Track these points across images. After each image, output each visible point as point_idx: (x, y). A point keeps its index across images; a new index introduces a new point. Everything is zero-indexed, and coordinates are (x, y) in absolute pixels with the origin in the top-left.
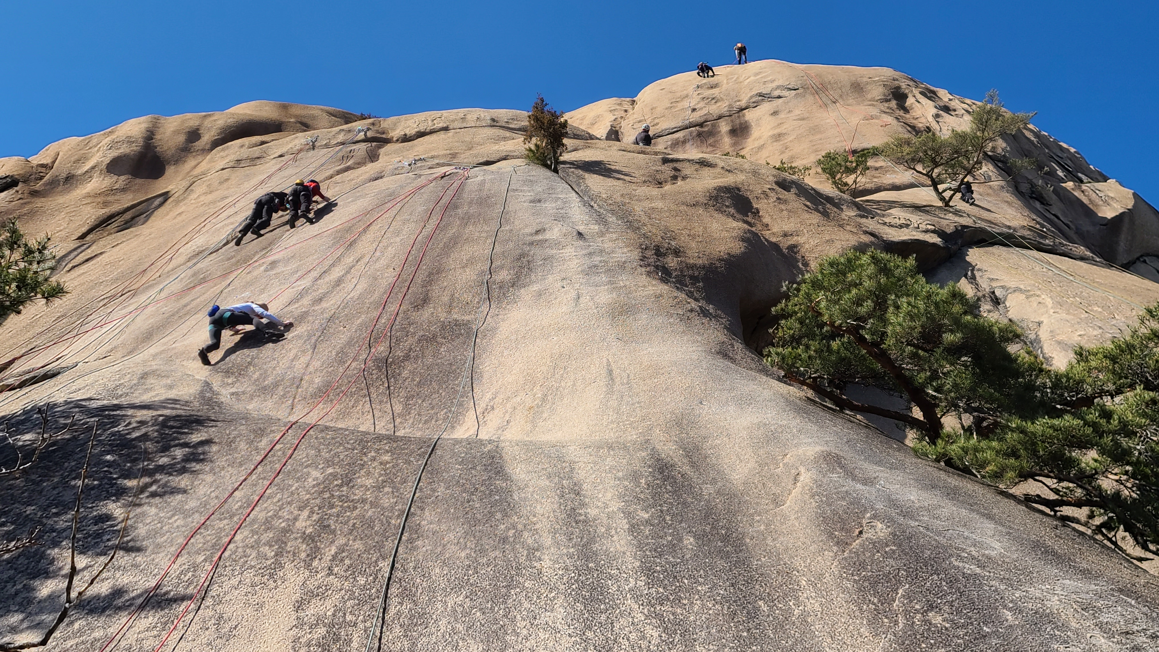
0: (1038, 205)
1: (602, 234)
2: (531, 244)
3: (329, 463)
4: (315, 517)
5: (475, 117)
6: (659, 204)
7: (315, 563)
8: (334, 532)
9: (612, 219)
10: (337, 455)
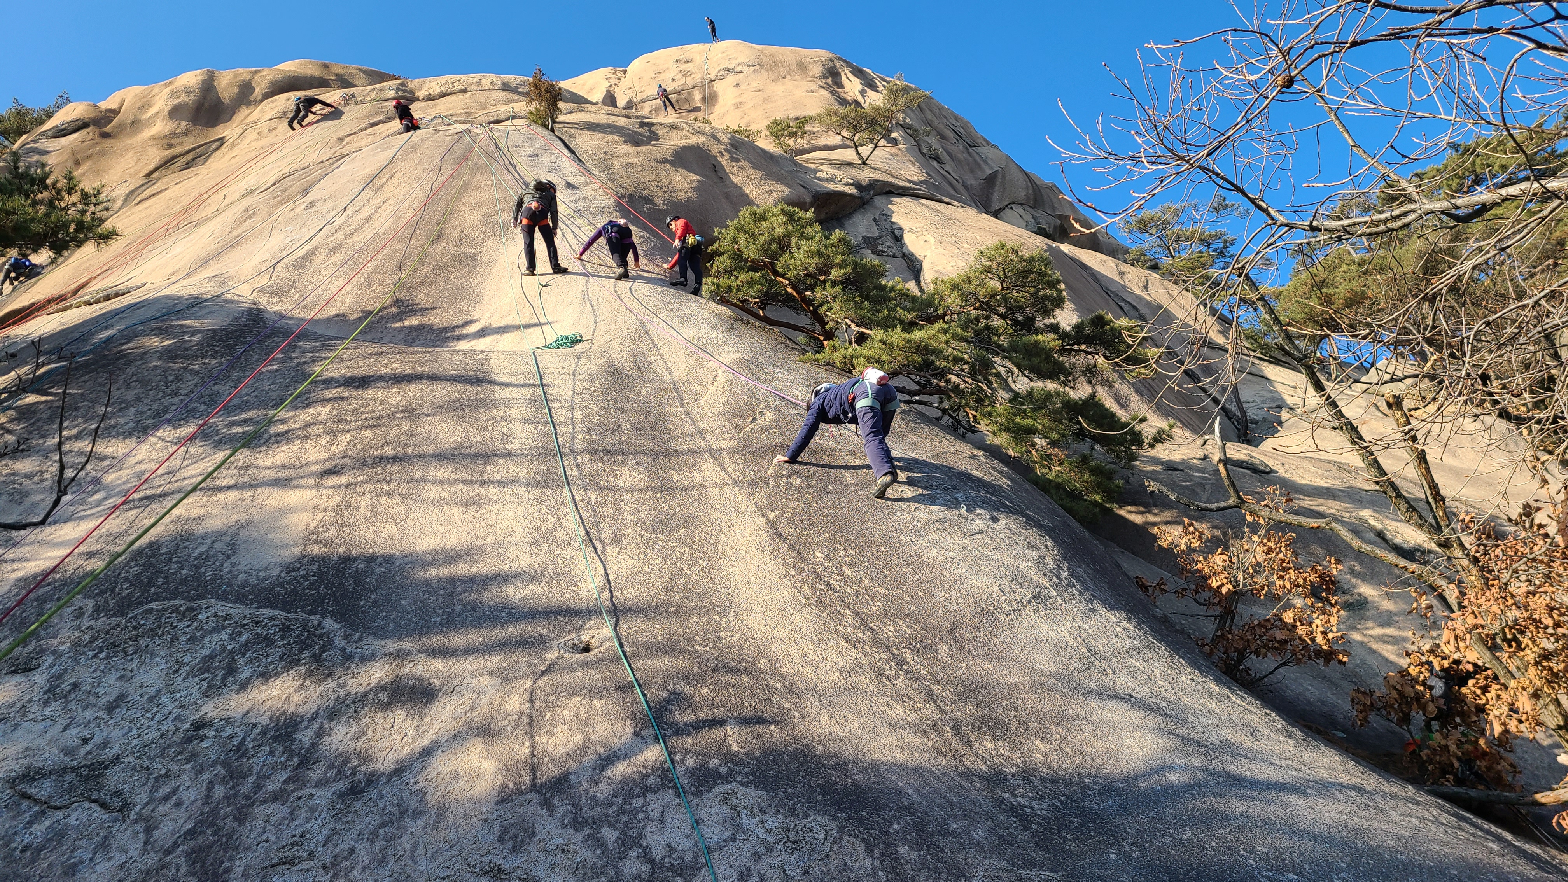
0: (935, 163)
1: (586, 184)
3: (349, 369)
5: (489, 81)
8: (349, 424)
10: (356, 362)
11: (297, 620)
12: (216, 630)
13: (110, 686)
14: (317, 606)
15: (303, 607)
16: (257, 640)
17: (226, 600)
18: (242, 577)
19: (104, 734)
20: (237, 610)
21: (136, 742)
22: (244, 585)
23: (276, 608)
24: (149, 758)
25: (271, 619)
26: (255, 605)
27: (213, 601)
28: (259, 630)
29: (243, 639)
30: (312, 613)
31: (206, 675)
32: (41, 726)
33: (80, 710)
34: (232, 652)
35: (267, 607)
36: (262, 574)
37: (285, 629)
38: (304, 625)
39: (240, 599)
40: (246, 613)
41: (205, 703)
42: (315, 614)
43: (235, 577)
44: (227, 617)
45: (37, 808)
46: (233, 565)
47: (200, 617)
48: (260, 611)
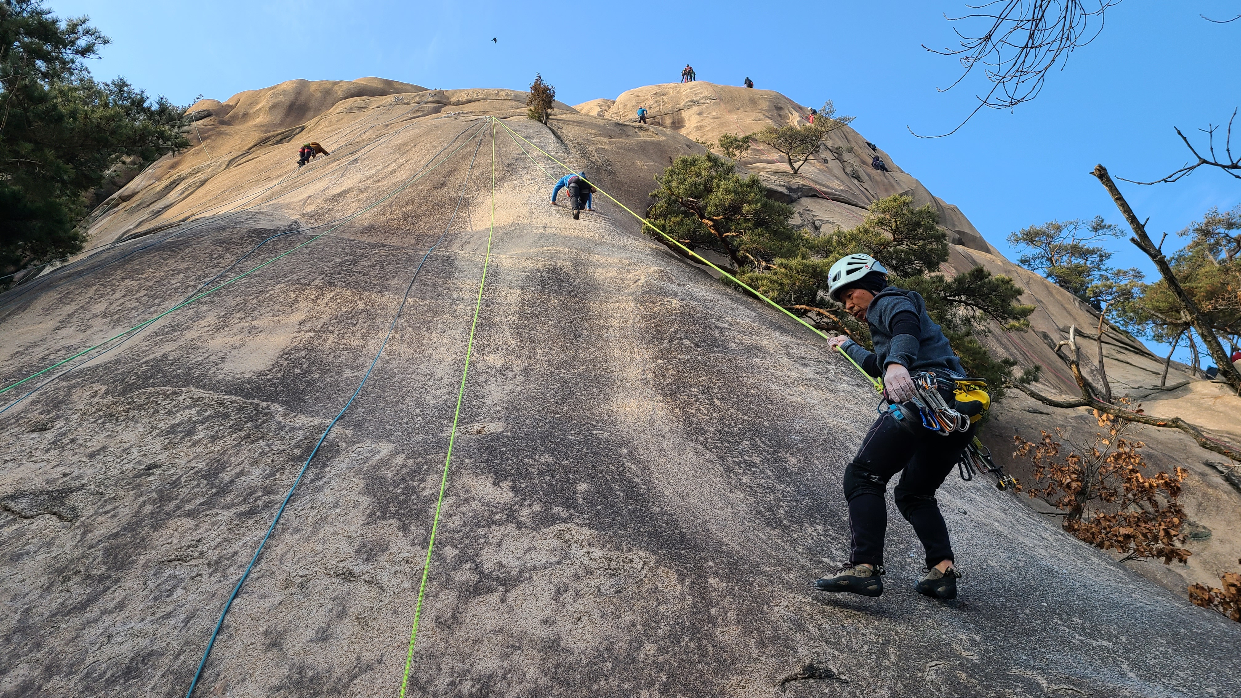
2: (517, 159)
3: (348, 255)
4: (327, 278)
6: (606, 147)
7: (319, 301)
8: (335, 286)
9: (573, 151)
11: (252, 404)
12: (189, 407)
13: (98, 442)
14: (273, 397)
15: (260, 397)
16: (217, 415)
17: (203, 388)
18: (221, 377)
19: (81, 471)
20: (207, 395)
21: (101, 476)
22: (220, 382)
23: (239, 396)
24: (106, 486)
25: (233, 402)
26: (224, 393)
27: (193, 389)
28: (221, 409)
29: (206, 414)
30: (265, 400)
31: (170, 436)
32: (37, 465)
33: (70, 455)
34: (195, 422)
35: (232, 395)
36: (237, 376)
37: (241, 409)
38: (256, 407)
39: (215, 389)
40: (215, 398)
41: (162, 453)
42: (268, 401)
43: (216, 376)
44: (200, 399)
45: (11, 517)
46: (217, 369)
47: (180, 398)
48: (226, 397)
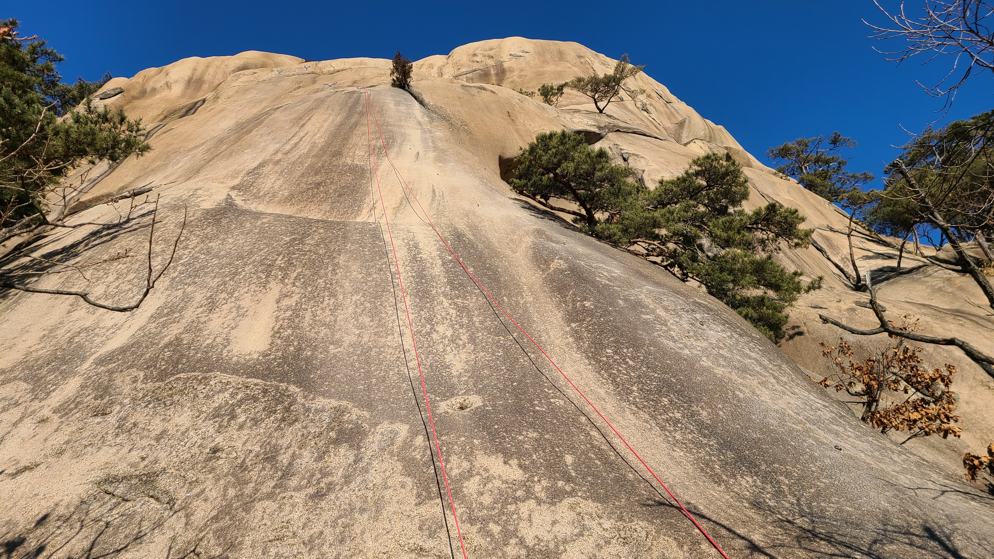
0: (645, 113)
1: (430, 123)
3: (292, 233)
8: (295, 266)
10: (296, 229)
11: (272, 385)
12: (222, 391)
13: (157, 425)
14: (284, 377)
15: (275, 378)
16: (247, 398)
17: (227, 372)
19: (155, 455)
20: (233, 379)
21: (175, 460)
22: (237, 364)
23: (258, 378)
24: (185, 470)
25: (256, 385)
26: (245, 376)
27: (218, 373)
28: (248, 392)
29: (239, 397)
30: (281, 381)
31: (217, 419)
32: (114, 450)
33: (138, 439)
34: (232, 405)
35: (252, 377)
37: (265, 391)
38: (277, 388)
39: (235, 372)
40: (240, 381)
41: (217, 436)
42: (283, 382)
43: (231, 359)
44: (228, 383)
45: (114, 500)
47: (211, 383)
48: (249, 380)
